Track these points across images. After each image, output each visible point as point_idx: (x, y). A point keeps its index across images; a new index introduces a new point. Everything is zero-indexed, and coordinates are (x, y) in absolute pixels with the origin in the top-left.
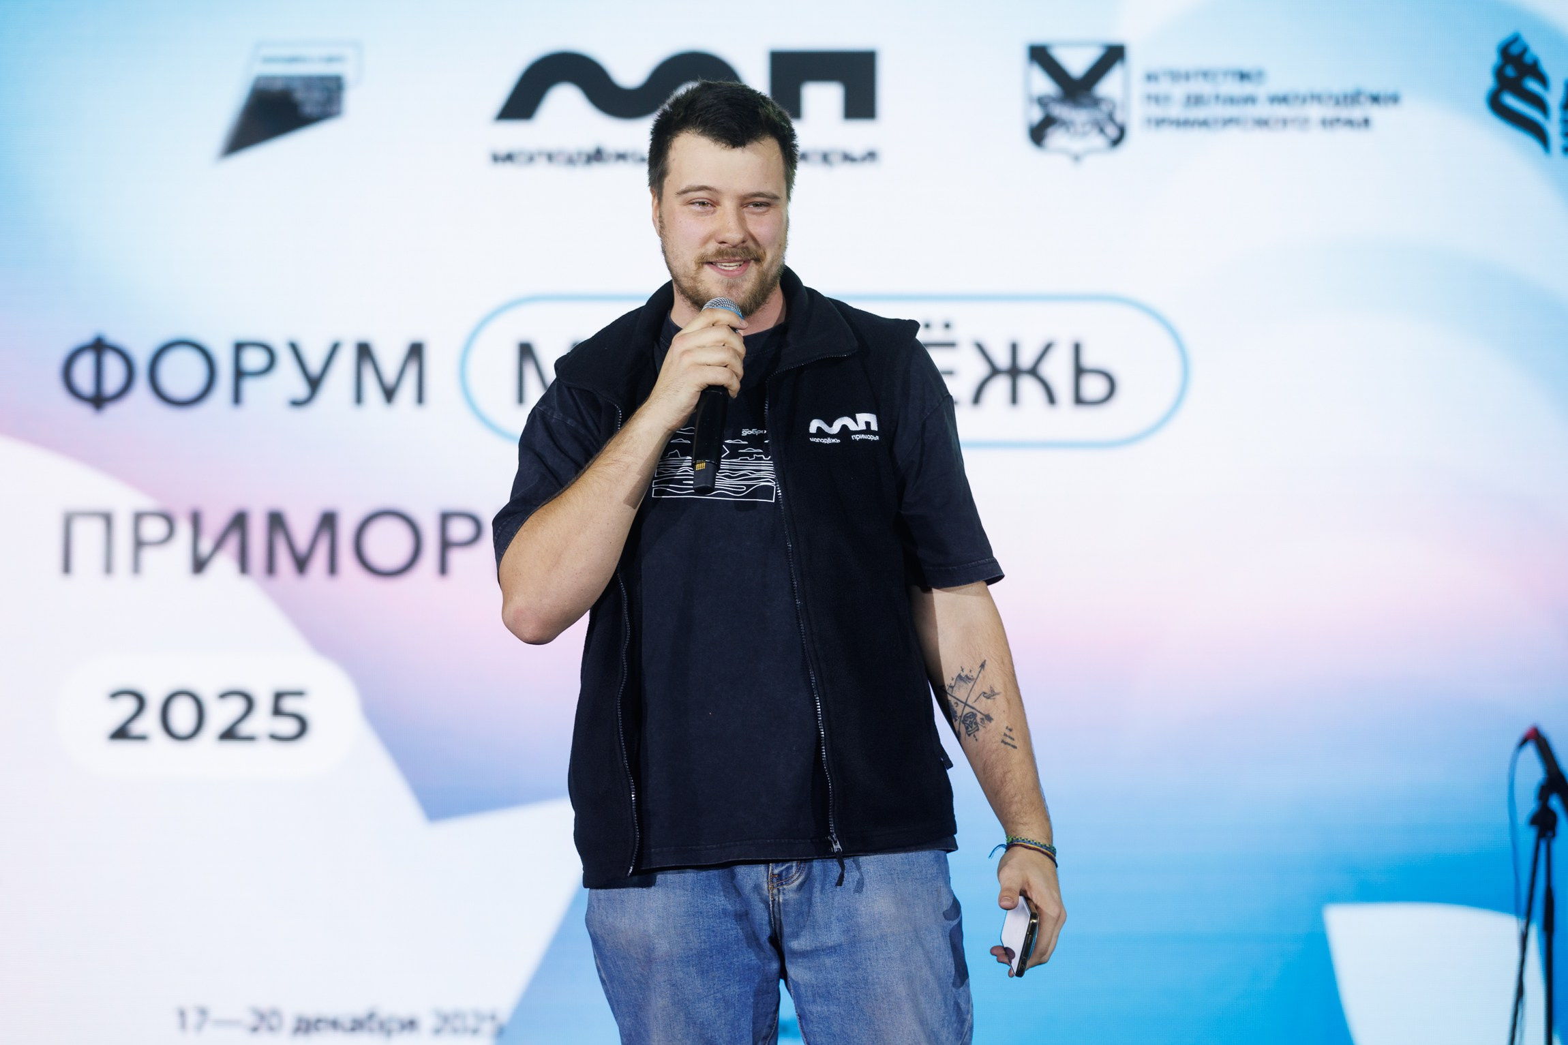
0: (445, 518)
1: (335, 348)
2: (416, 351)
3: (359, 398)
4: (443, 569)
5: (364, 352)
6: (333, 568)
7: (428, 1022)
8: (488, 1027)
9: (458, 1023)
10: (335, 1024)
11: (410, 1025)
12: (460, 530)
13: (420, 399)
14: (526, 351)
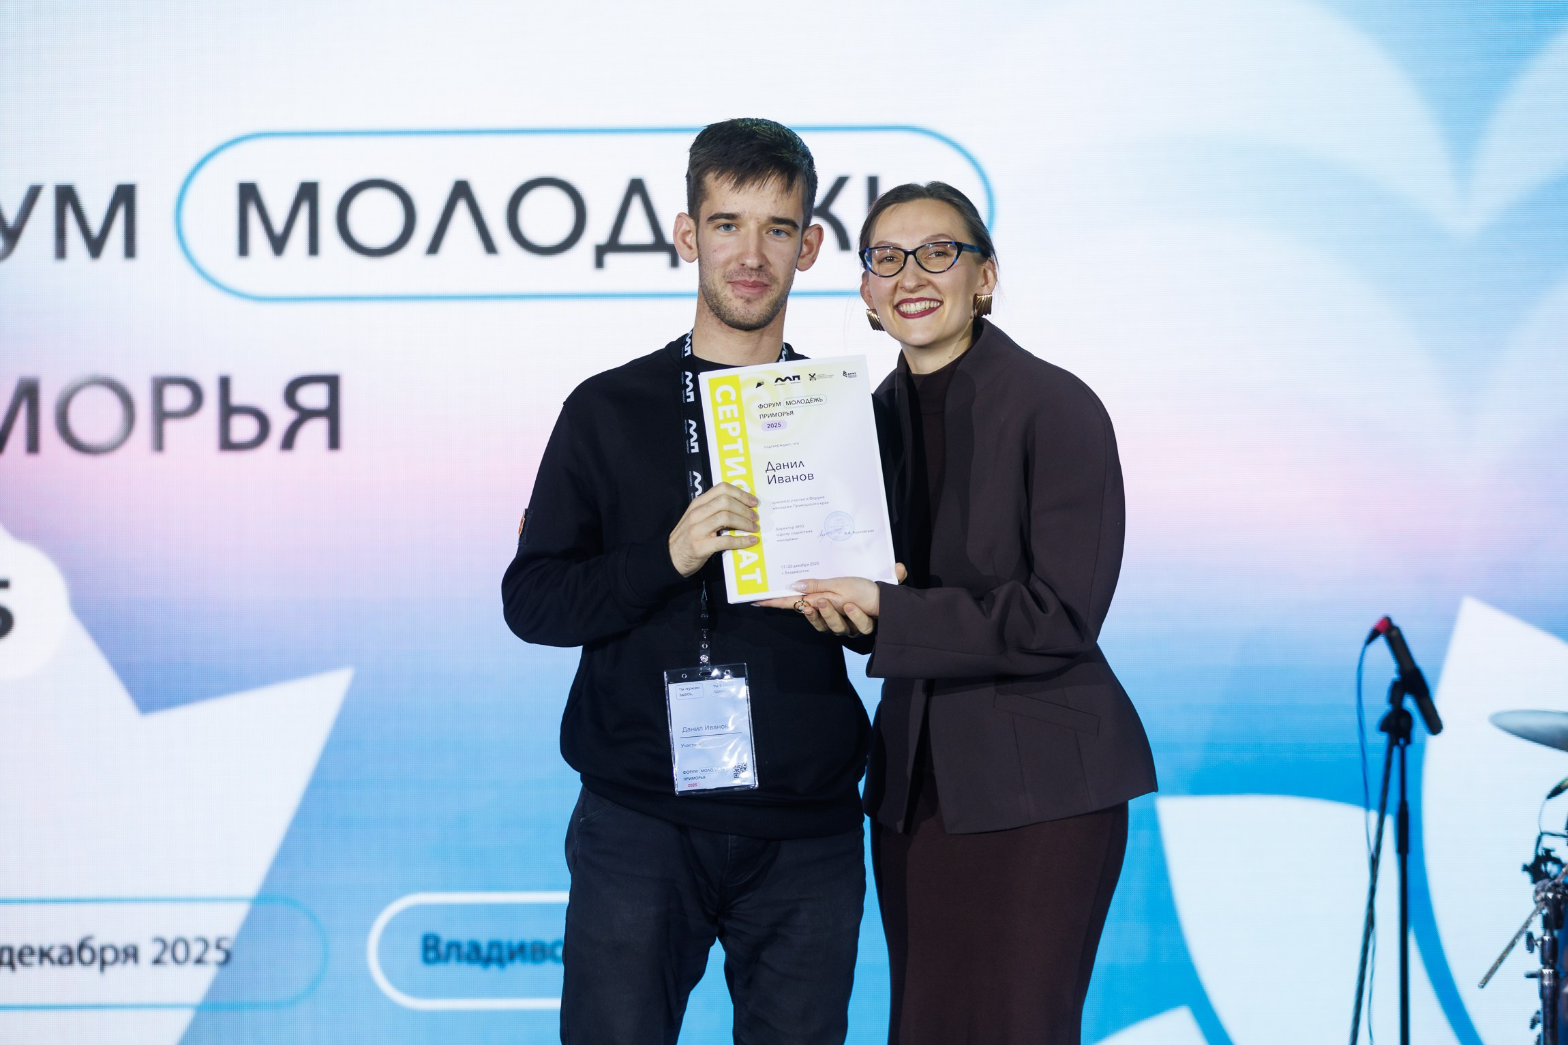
0: (160, 385)
1: (34, 194)
2: (125, 196)
3: (61, 252)
4: (159, 444)
5: (66, 196)
6: (33, 445)
7: (148, 951)
8: (215, 955)
9: (180, 951)
10: (44, 954)
11: (131, 954)
12: (177, 398)
13: (130, 250)
14: (249, 194)
